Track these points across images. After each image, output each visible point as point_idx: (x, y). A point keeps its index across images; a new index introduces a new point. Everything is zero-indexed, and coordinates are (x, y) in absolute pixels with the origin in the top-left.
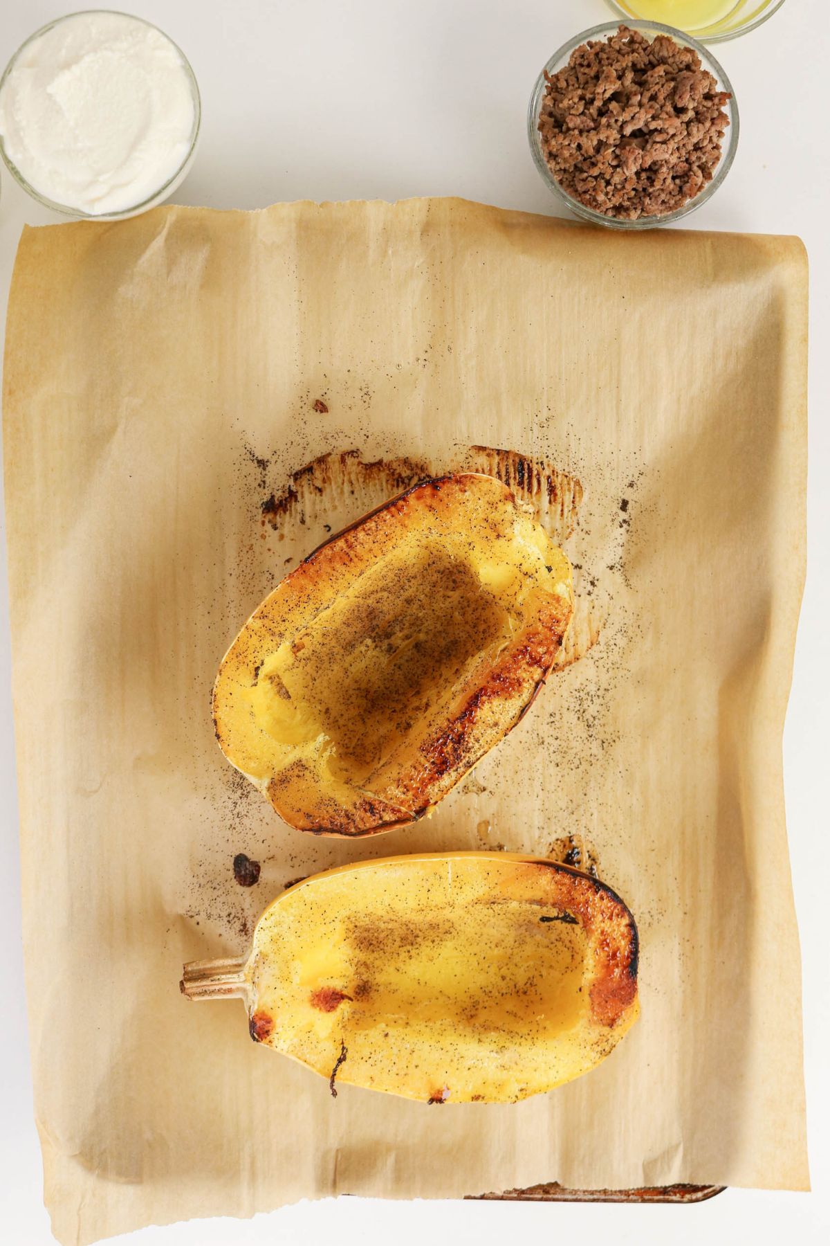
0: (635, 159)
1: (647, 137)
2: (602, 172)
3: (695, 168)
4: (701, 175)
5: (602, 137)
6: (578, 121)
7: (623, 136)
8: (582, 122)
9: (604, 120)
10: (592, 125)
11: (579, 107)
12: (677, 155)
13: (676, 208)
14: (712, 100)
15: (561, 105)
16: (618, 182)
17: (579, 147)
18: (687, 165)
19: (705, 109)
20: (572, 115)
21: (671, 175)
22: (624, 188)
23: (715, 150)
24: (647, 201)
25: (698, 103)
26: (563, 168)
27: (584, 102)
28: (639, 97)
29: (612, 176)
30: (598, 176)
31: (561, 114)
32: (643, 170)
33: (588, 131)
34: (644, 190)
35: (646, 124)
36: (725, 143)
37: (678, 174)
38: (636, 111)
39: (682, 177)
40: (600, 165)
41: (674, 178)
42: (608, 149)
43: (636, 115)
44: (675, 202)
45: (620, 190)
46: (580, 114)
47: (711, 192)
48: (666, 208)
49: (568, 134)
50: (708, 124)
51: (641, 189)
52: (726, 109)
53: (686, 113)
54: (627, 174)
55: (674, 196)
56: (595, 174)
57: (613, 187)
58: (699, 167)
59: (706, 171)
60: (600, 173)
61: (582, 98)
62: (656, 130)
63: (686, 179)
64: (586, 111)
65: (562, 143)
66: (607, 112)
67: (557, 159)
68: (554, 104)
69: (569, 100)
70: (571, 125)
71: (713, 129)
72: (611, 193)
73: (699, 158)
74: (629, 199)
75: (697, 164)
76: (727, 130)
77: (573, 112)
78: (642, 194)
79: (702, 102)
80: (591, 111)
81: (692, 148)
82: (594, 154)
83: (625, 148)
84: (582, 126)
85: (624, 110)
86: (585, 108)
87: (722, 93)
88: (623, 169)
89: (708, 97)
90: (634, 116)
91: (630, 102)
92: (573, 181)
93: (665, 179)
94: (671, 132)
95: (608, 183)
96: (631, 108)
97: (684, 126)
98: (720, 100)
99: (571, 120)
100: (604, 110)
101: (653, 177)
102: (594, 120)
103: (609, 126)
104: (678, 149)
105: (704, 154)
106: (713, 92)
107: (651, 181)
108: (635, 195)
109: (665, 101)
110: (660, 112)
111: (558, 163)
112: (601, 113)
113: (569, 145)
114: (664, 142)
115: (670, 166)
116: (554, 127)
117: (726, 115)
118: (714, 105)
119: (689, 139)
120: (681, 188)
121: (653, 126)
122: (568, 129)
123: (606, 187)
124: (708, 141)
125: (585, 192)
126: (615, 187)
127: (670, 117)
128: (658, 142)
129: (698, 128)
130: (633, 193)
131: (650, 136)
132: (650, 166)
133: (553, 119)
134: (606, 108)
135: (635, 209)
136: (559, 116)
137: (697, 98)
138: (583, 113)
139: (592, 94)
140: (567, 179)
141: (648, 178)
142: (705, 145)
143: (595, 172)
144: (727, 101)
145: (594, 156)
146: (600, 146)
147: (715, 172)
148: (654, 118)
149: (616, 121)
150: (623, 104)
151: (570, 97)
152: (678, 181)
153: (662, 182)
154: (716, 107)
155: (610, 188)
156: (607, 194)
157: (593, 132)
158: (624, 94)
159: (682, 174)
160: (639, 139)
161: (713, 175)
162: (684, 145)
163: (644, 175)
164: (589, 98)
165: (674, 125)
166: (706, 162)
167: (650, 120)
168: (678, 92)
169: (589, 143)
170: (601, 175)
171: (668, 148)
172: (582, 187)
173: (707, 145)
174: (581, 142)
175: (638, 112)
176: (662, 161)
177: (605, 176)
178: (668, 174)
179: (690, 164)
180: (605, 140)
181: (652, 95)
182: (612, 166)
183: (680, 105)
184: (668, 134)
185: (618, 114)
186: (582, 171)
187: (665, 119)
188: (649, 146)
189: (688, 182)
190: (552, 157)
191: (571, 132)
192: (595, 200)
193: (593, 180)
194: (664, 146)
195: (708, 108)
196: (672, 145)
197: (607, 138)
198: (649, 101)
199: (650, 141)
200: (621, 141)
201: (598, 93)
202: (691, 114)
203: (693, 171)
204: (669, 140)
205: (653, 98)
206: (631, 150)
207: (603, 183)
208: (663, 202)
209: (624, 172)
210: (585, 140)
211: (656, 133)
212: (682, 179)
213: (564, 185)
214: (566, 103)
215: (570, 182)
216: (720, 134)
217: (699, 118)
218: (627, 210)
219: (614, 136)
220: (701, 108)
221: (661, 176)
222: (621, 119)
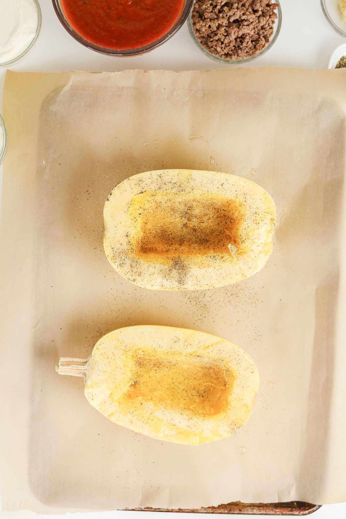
0: (235, 32)
1: (240, 23)
2: (220, 38)
3: (261, 37)
4: (264, 40)
5: (220, 22)
6: (209, 15)
7: (229, 22)
8: (211, 16)
9: (221, 15)
10: (216, 17)
11: (210, 8)
12: (253, 31)
13: (253, 55)
14: (270, 7)
15: (202, 8)
16: (227, 43)
17: (210, 27)
18: (258, 36)
19: (267, 11)
20: (207, 12)
21: (251, 40)
22: (229, 45)
23: (271, 29)
24: (240, 51)
25: (263, 8)
26: (202, 36)
27: (212, 6)
28: (237, 5)
29: (224, 40)
30: (218, 40)
31: (202, 12)
32: (238, 37)
33: (214, 20)
34: (239, 46)
35: (240, 17)
36: (275, 26)
37: (254, 40)
38: (235, 11)
39: (256, 41)
40: (219, 35)
41: (252, 41)
42: (222, 28)
43: (236, 13)
44: (252, 52)
45: (228, 46)
46: (210, 12)
47: (268, 48)
48: (248, 55)
49: (205, 21)
50: (268, 17)
51: (237, 46)
52: (276, 11)
53: (258, 12)
54: (231, 39)
55: (252, 49)
56: (216, 39)
57: (224, 45)
58: (263, 37)
59: (266, 38)
60: (219, 39)
61: (211, 5)
62: (244, 20)
63: (257, 42)
64: (213, 10)
65: (202, 25)
66: (222, 11)
67: (200, 32)
68: (199, 7)
69: (206, 5)
70: (206, 17)
71: (270, 20)
72: (224, 48)
73: (263, 33)
74: (231, 50)
75: (262, 35)
76: (276, 21)
77: (207, 11)
78: (237, 48)
79: (265, 8)
80: (215, 10)
81: (261, 28)
82: (217, 30)
83: (230, 28)
84: (211, 17)
85: (230, 11)
86: (213, 9)
87: (274, 4)
88: (229, 37)
89: (268, 5)
90: (235, 13)
91: (233, 7)
92: (207, 42)
93: (248, 42)
94: (251, 20)
95: (222, 43)
96: (233, 10)
97: (257, 18)
98: (273, 7)
99: (206, 14)
100: (221, 10)
101: (243, 41)
102: (216, 15)
103: (223, 17)
104: (254, 28)
105: (266, 31)
106: (270, 4)
107: (242, 42)
108: (234, 49)
109: (249, 7)
110: (246, 11)
111: (200, 34)
112: (220, 12)
113: (205, 25)
114: (248, 25)
115: (251, 36)
116: (199, 17)
117: (276, 14)
118: (270, 9)
119: (259, 24)
120: (255, 46)
121: (243, 17)
122: (205, 19)
123: (221, 45)
124: (267, 25)
125: (212, 47)
126: (226, 45)
127: (251, 14)
128: (245, 25)
129: (263, 19)
130: (234, 48)
131: (242, 22)
132: (241, 36)
133: (198, 14)
134: (222, 9)
135: (234, 55)
136: (201, 13)
137: (263, 6)
138: (212, 12)
139: (216, 3)
140: (204, 41)
141: (240, 41)
142: (266, 27)
143: (216, 38)
144: (277, 7)
145: (216, 31)
146: (219, 27)
147: (271, 39)
148: (244, 14)
149: (227, 15)
150: (230, 8)
151: (206, 4)
152: (254, 43)
153: (247, 43)
154: (271, 10)
155: (223, 45)
156: (222, 48)
157: (216, 20)
158: (230, 3)
159: (255, 40)
160: (237, 24)
161: (270, 40)
162: (257, 27)
163: (238, 40)
164: (215, 5)
165: (252, 17)
166: (267, 35)
167: (242, 15)
168: (255, 3)
169: (214, 26)
170: (219, 40)
171: (250, 28)
172: (210, 45)
173: (267, 27)
174: (211, 25)
175: (236, 12)
176: (247, 34)
177: (221, 40)
178: (249, 40)
179: (259, 35)
180: (221, 24)
181: (243, 4)
182: (224, 36)
183: (255, 9)
184: (250, 21)
185: (227, 13)
186: (211, 37)
187: (249, 15)
188: (241, 27)
189: (258, 43)
190: (198, 31)
191: (206, 20)
192: (216, 50)
193: (216, 41)
194: (248, 27)
195: (268, 10)
196: (251, 27)
197: (222, 23)
198: (241, 7)
199: (242, 25)
200: (229, 24)
201: (219, 3)
202: (260, 13)
203: (260, 39)
204: (250, 24)
205: (243, 5)
206: (233, 28)
207: (220, 43)
208: (247, 52)
209: (229, 38)
210: (212, 23)
211: (244, 21)
212: (256, 42)
213: (203, 43)
214: (204, 6)
215: (205, 42)
216: (273, 22)
217: (264, 15)
218: (231, 55)
219: (225, 22)
220: (265, 10)
221: (246, 41)
222: (229, 14)
